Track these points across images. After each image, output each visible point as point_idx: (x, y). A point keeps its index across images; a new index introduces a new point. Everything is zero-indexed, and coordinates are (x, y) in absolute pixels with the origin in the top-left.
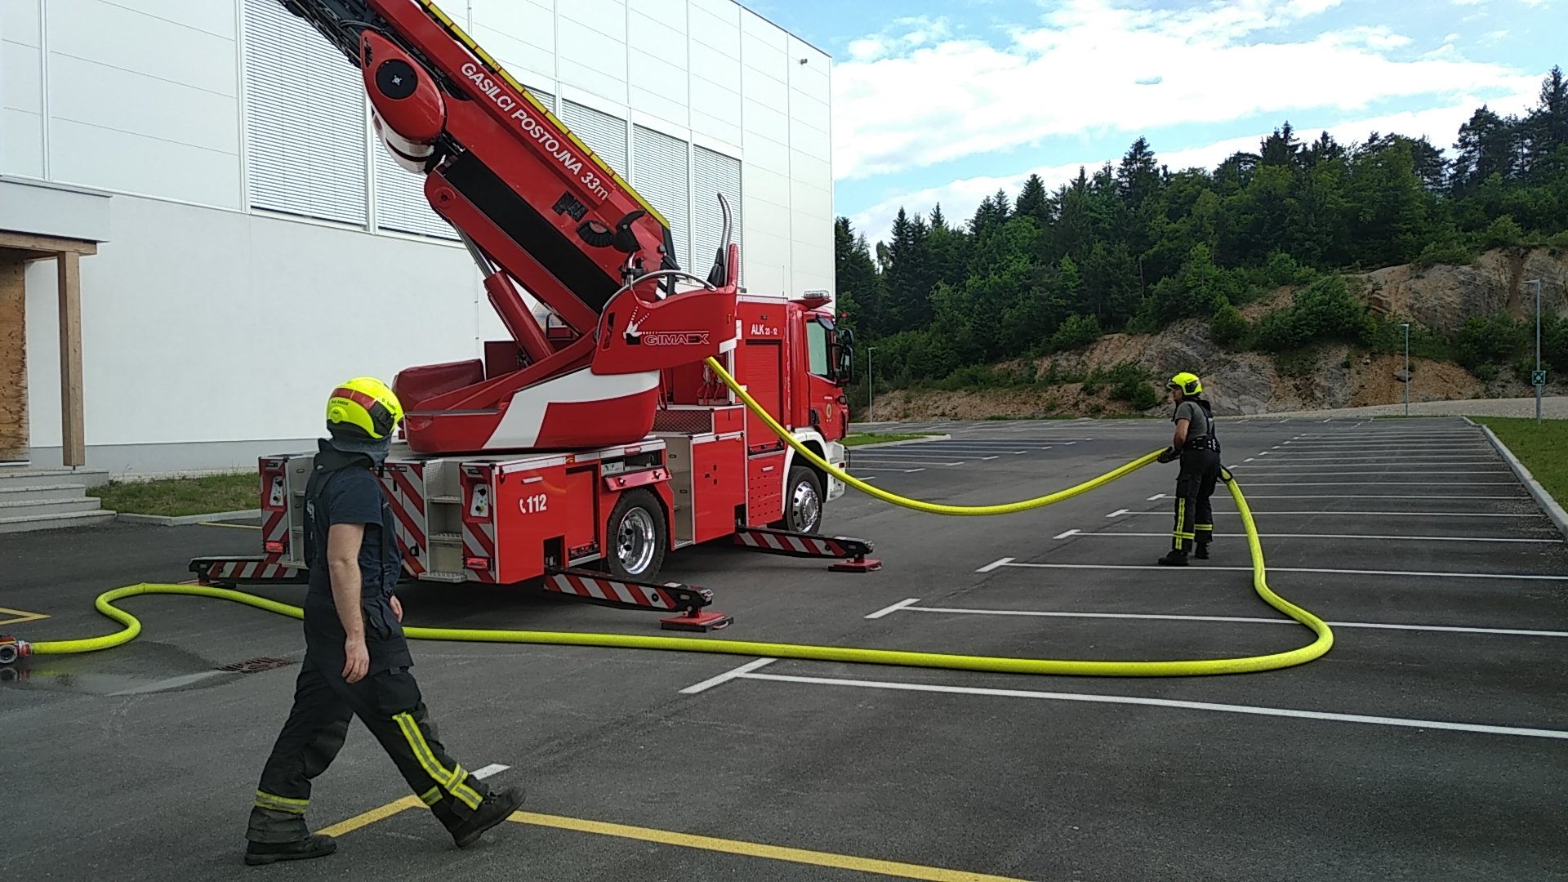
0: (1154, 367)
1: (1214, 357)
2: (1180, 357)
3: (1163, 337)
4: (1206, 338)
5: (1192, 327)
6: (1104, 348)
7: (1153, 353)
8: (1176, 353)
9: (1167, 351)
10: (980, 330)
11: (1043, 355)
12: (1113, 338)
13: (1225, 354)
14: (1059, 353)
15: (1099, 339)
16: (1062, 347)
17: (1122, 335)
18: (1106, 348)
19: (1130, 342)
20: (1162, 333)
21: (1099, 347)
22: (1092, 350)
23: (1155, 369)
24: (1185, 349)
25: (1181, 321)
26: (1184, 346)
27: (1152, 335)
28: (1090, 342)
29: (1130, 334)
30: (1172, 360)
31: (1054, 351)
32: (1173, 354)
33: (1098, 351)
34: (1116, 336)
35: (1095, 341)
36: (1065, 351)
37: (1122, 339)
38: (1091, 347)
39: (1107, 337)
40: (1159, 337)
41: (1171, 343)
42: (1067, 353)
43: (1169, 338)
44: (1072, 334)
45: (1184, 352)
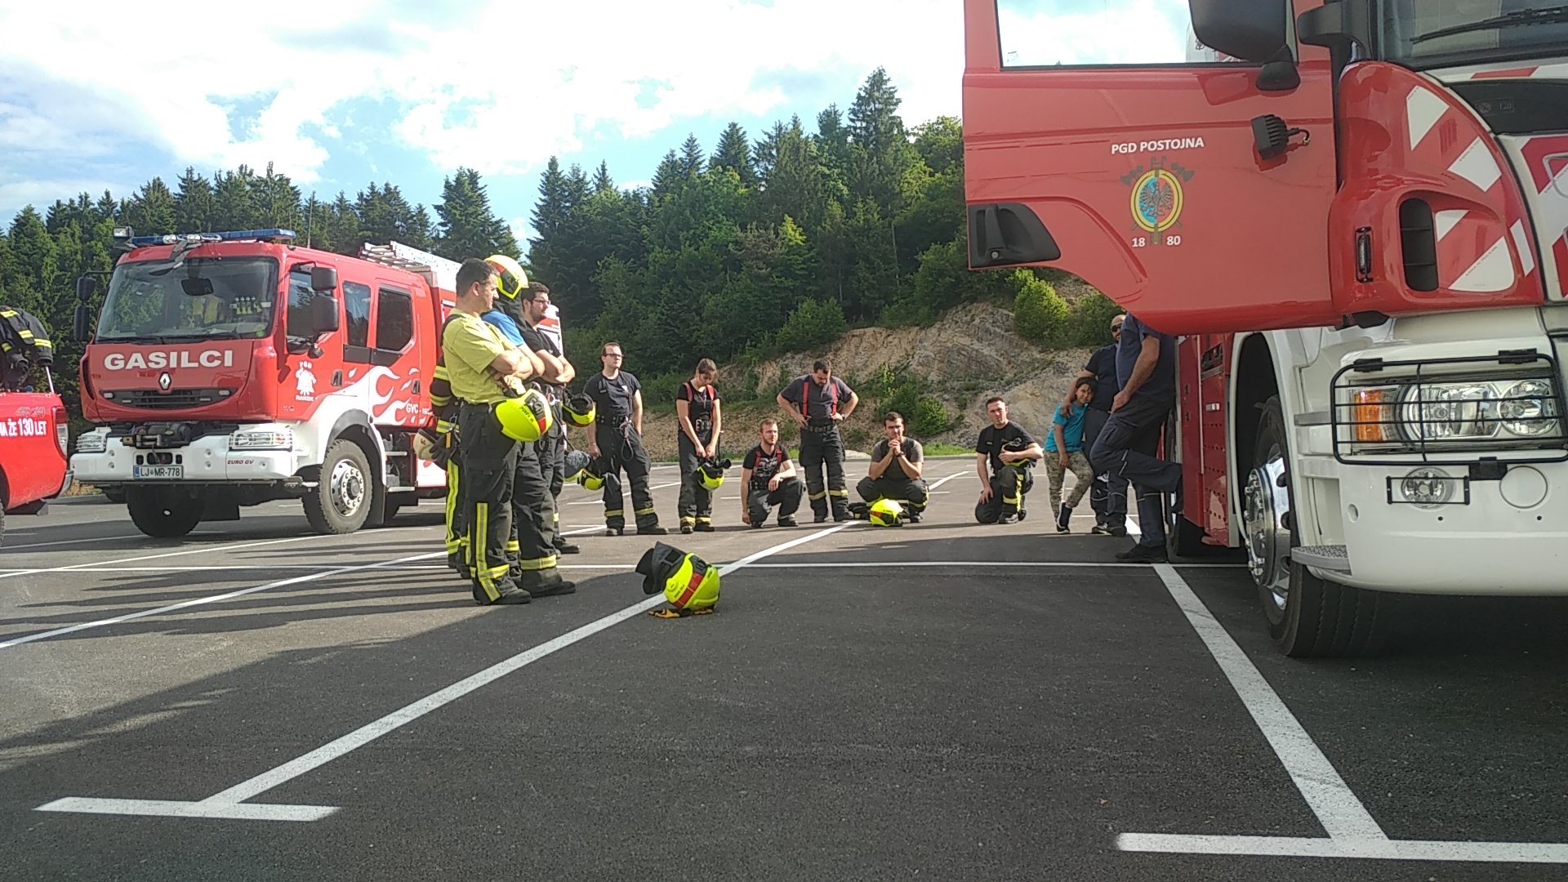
0: (932, 374)
1: (1024, 357)
2: (970, 358)
3: (939, 330)
4: (1007, 331)
5: (983, 315)
6: (853, 349)
7: (928, 353)
8: (963, 352)
9: (949, 350)
10: (669, 324)
11: (765, 358)
12: (865, 333)
13: (1040, 352)
14: (789, 355)
15: (844, 335)
16: (794, 347)
17: (877, 330)
18: (857, 347)
19: (890, 339)
20: (938, 325)
21: (845, 346)
22: (837, 351)
23: (934, 377)
24: (977, 345)
25: (964, 308)
26: (975, 341)
27: (922, 329)
28: (832, 340)
29: (889, 328)
30: (959, 363)
31: (783, 352)
32: (959, 354)
33: (845, 353)
34: (870, 331)
35: (840, 338)
36: (797, 354)
37: (879, 335)
38: (834, 346)
39: (857, 332)
40: (934, 331)
41: (955, 339)
42: (801, 356)
43: (949, 332)
44: (807, 327)
45: (977, 351)
